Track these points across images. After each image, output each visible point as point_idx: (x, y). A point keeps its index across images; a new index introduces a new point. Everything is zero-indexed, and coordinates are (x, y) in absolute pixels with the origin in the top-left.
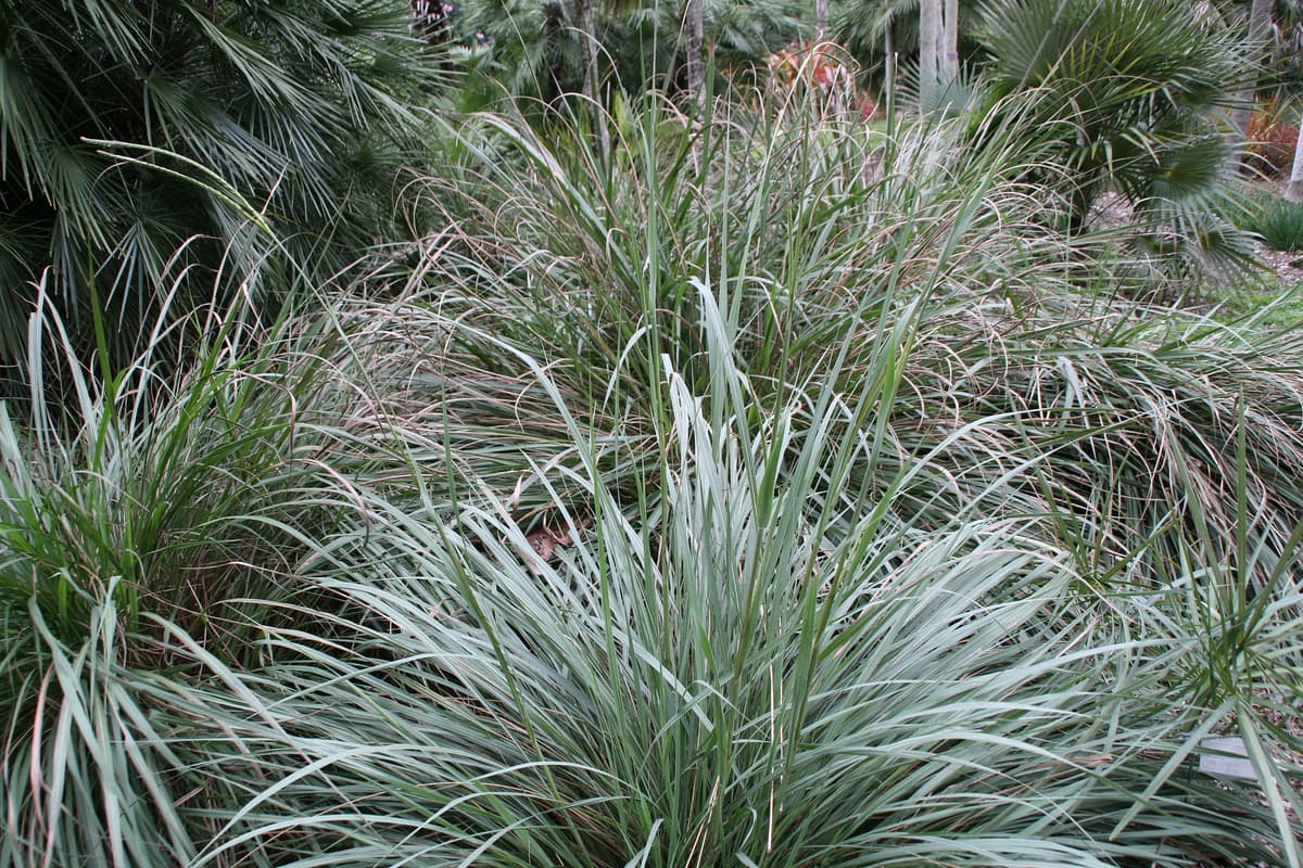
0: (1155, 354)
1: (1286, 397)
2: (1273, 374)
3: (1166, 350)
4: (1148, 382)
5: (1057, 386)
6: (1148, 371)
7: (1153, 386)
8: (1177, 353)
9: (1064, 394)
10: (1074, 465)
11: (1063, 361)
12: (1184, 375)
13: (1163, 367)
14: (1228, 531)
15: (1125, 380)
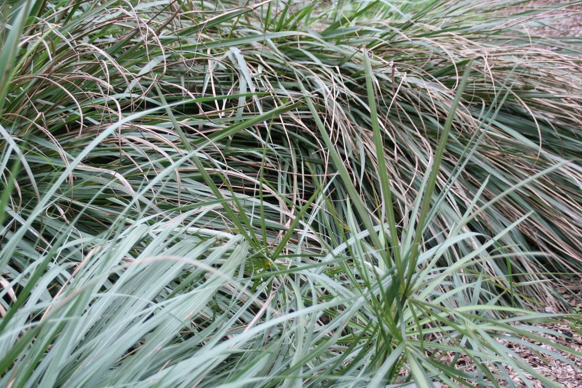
0: (323, 34)
1: (446, 60)
2: (429, 40)
3: (334, 30)
4: (318, 62)
5: (229, 77)
6: (319, 52)
7: (324, 66)
8: (341, 31)
9: (238, 84)
10: (254, 152)
11: (235, 52)
12: (349, 50)
13: (330, 46)
14: (404, 192)
15: (297, 63)
